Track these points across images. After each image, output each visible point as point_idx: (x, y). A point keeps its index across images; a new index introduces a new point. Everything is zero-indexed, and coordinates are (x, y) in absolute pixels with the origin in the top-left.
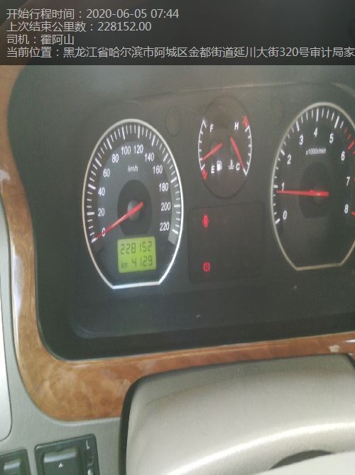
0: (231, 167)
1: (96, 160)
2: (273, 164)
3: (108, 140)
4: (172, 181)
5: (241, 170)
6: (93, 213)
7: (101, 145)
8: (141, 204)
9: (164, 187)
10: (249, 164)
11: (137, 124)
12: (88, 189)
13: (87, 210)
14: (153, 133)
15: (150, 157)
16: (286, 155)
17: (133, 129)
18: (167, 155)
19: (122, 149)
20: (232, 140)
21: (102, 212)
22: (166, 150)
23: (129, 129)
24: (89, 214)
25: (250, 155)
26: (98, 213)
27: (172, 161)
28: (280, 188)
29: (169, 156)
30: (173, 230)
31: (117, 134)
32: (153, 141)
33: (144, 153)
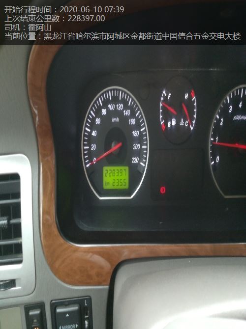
0: (182, 124)
1: (92, 112)
2: (212, 124)
3: (100, 99)
4: (141, 130)
5: (189, 126)
6: (88, 147)
7: (95, 102)
8: (120, 144)
10: (194, 122)
11: (119, 90)
12: (85, 131)
13: (84, 145)
14: (130, 97)
15: (127, 113)
16: (220, 118)
17: (117, 93)
18: (139, 112)
19: (109, 106)
20: (183, 105)
21: (94, 147)
22: (139, 108)
24: (85, 148)
25: (195, 116)
26: (91, 147)
27: (142, 116)
28: (215, 140)
30: (141, 163)
31: (106, 96)
32: (130, 102)
33: (123, 110)
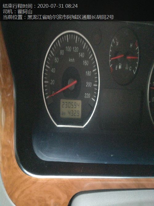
0: (127, 68)
1: (51, 52)
3: (58, 41)
4: (93, 71)
5: (132, 70)
6: (47, 82)
7: (55, 43)
8: (75, 82)
9: (88, 73)
10: (136, 68)
11: (76, 34)
13: (44, 80)
15: (82, 55)
17: (73, 37)
18: (92, 55)
19: (66, 47)
21: (53, 82)
22: (92, 52)
23: (71, 36)
24: (45, 82)
25: (137, 63)
26: (50, 82)
27: (95, 59)
29: (93, 56)
30: (92, 99)
31: (64, 38)
32: (85, 45)
33: (78, 53)
